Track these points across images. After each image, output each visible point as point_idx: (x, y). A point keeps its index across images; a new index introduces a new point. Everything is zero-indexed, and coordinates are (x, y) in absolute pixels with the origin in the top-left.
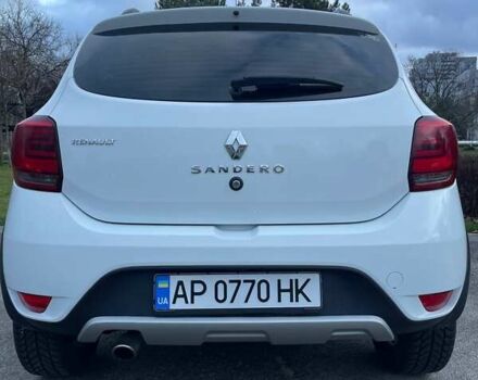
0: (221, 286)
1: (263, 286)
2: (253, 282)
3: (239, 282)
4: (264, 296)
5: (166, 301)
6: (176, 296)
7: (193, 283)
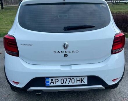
0: (62, 80)
1: (73, 80)
2: (70, 79)
3: (67, 79)
4: (73, 82)
5: (48, 84)
6: (51, 82)
7: (55, 79)
